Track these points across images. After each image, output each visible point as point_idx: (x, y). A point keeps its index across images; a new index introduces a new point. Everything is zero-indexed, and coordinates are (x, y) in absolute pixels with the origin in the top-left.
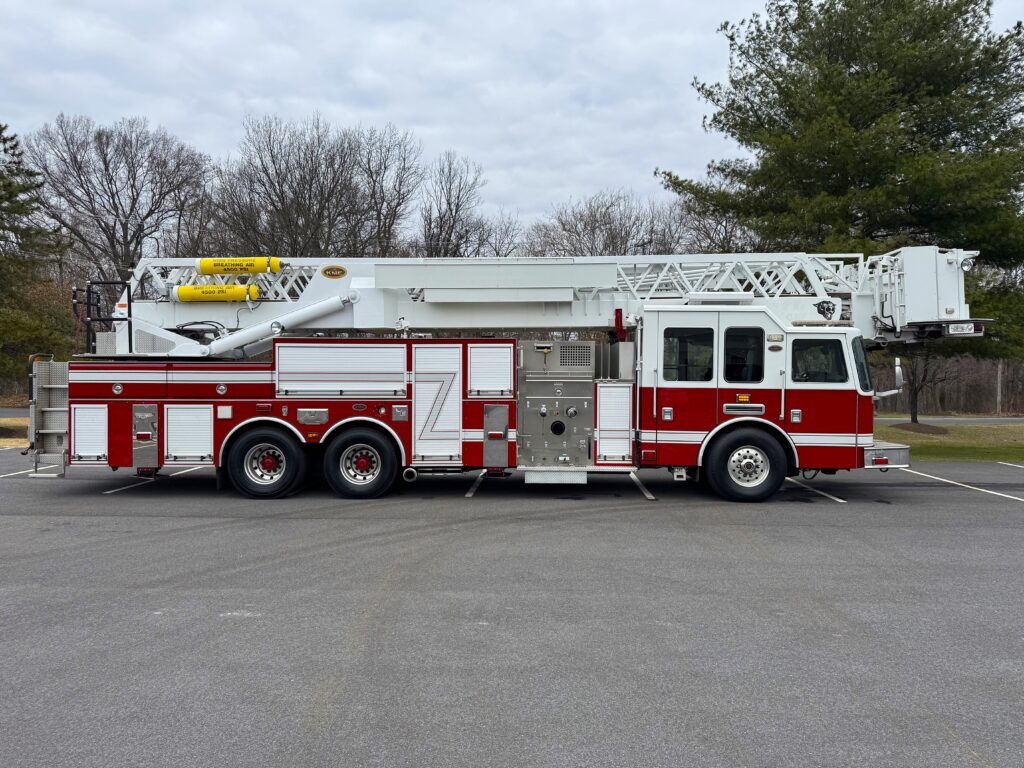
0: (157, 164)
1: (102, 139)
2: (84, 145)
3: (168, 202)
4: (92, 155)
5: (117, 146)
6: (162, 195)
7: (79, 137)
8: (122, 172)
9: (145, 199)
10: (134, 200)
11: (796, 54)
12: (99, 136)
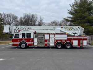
0: (13, 17)
1: (7, 15)
2: (6, 15)
3: (14, 21)
4: (6, 16)
5: (9, 16)
6: (13, 20)
7: (5, 14)
8: (9, 18)
9: (12, 20)
10: (10, 21)
11: (76, 7)
12: (7, 14)
